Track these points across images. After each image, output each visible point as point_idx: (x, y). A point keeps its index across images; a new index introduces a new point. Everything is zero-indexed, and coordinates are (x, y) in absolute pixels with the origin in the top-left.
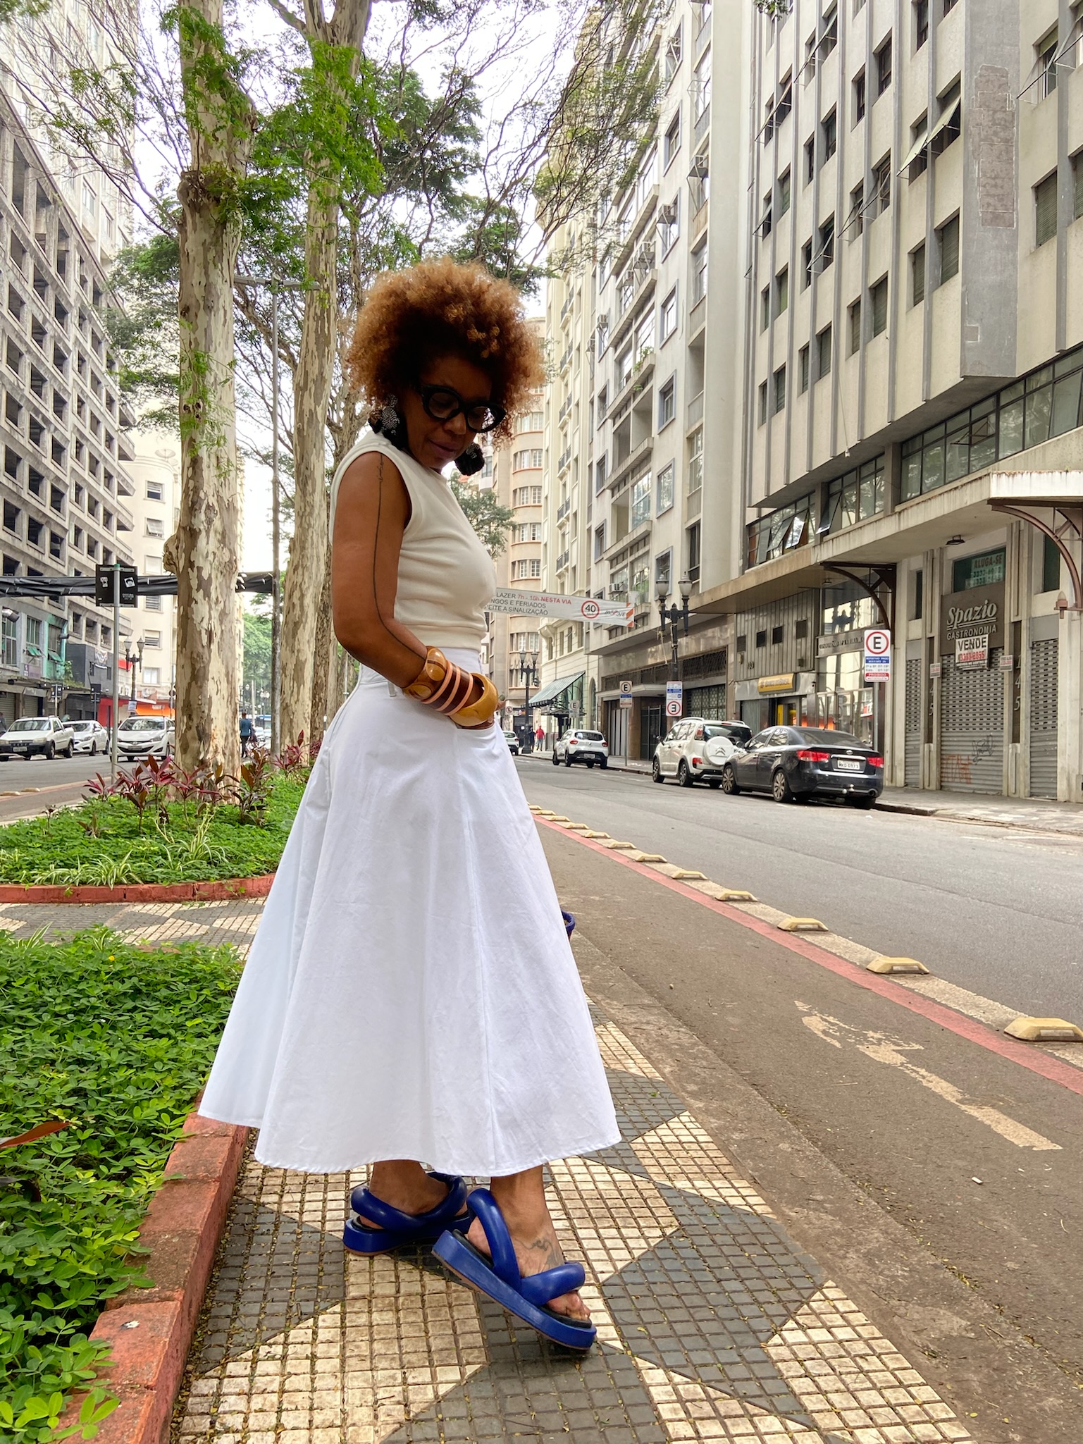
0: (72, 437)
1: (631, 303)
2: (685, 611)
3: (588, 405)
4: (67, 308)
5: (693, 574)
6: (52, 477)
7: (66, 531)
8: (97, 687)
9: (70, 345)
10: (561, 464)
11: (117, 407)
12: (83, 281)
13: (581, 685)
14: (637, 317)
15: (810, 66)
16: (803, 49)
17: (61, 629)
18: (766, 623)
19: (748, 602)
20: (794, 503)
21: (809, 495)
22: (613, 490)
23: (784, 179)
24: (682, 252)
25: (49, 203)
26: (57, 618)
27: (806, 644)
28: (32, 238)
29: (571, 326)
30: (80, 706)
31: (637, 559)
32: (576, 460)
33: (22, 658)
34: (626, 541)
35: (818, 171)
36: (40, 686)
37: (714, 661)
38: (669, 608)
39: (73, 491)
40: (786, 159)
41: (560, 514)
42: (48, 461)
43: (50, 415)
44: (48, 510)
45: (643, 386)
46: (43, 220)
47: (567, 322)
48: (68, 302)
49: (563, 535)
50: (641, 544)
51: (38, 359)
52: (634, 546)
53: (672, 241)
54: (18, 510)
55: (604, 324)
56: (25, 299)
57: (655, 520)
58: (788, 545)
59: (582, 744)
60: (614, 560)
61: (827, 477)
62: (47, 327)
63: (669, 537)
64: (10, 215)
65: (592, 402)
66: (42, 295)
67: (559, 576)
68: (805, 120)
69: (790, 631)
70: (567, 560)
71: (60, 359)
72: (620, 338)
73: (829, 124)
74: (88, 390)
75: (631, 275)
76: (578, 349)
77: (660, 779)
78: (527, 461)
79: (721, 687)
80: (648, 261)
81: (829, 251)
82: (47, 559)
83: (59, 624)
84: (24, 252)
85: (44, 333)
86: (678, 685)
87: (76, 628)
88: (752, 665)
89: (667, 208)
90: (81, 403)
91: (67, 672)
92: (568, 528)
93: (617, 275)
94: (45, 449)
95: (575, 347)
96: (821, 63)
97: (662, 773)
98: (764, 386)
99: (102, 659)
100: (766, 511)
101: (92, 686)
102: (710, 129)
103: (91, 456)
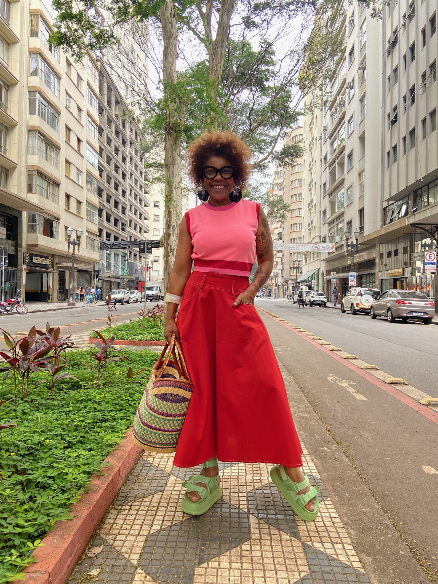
0: (128, 187)
1: (337, 120)
2: (357, 244)
3: (320, 161)
4: (126, 140)
5: (362, 228)
6: (122, 202)
7: (127, 221)
8: (137, 278)
9: (127, 154)
10: (310, 185)
11: (144, 174)
12: (131, 130)
13: (318, 273)
14: (338, 126)
15: (404, 25)
16: (402, 19)
17: (125, 257)
18: (391, 248)
19: (384, 239)
20: (403, 199)
21: (408, 195)
22: (329, 195)
23: (395, 71)
24: (356, 101)
25: (119, 103)
26: (124, 253)
27: (407, 257)
28: (114, 117)
29: (313, 130)
30: (132, 285)
31: (339, 223)
32: (315, 183)
33: (113, 268)
34: (335, 216)
35: (408, 67)
36: (119, 278)
37: (371, 263)
38: (350, 243)
39: (129, 207)
40: (395, 63)
41: (309, 205)
42: (120, 197)
43: (121, 180)
44: (121, 215)
45: (341, 154)
46: (117, 109)
47: (312, 128)
48: (127, 139)
49: (311, 213)
50: (341, 217)
51: (117, 160)
52: (338, 218)
53: (352, 96)
54: (111, 215)
55: (325, 129)
56: (112, 139)
57: (346, 207)
58: (400, 216)
59: (316, 298)
60: (330, 223)
61: (415, 188)
62: (120, 148)
63: (352, 214)
64: (106, 109)
65: (321, 160)
66: (118, 136)
67: (309, 230)
68: (403, 47)
69: (401, 251)
70: (312, 223)
71: (124, 159)
72: (332, 135)
73: (412, 49)
74: (134, 170)
75: (336, 110)
76: (316, 139)
77: (344, 311)
78: (296, 184)
79: (374, 274)
80: (342, 104)
81: (413, 99)
82: (120, 232)
83: (124, 256)
84: (111, 122)
85: (118, 150)
86: (354, 274)
87: (130, 257)
88: (386, 265)
89: (350, 83)
90: (131, 174)
91: (127, 273)
92: (313, 211)
93: (331, 110)
94: (119, 193)
95: (315, 138)
96: (409, 24)
97: (345, 309)
98: (388, 153)
99: (139, 268)
100: (391, 203)
101: (136, 277)
102: (366, 51)
103: (135, 194)
